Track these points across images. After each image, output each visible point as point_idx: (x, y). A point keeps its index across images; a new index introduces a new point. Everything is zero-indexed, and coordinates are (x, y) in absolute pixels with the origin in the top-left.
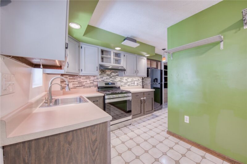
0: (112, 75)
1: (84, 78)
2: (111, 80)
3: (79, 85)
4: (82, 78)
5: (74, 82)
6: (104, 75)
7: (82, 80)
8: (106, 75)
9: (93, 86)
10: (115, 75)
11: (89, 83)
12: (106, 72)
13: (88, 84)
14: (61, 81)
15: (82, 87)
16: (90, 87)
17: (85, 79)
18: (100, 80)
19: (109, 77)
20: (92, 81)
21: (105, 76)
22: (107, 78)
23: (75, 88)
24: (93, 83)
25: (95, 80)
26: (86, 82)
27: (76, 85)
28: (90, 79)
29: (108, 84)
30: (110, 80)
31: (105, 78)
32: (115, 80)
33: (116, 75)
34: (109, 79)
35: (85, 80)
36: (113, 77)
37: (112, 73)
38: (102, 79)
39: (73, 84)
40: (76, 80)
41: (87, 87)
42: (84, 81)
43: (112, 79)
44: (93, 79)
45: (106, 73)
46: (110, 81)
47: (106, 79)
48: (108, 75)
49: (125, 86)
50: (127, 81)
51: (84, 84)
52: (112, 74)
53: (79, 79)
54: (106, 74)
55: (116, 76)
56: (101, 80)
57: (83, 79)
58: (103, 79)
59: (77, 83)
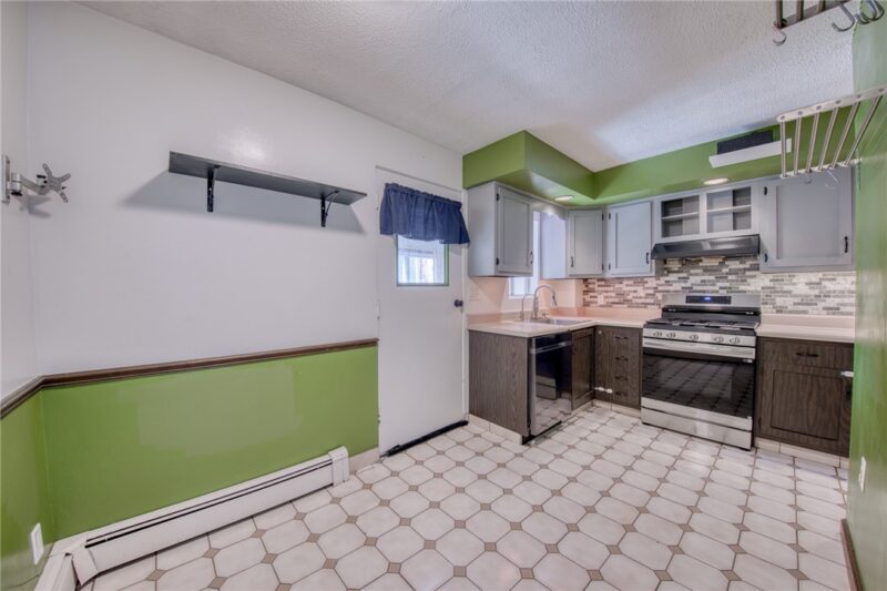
0: (725, 270)
1: (631, 282)
2: (721, 288)
3: (617, 300)
4: (625, 282)
5: (607, 292)
6: (692, 271)
7: (626, 289)
8: (700, 271)
9: (653, 304)
10: (742, 266)
11: (643, 294)
12: (701, 261)
13: (640, 298)
14: (584, 292)
15: (625, 306)
16: (646, 305)
17: (630, 285)
18: (677, 286)
19: (713, 278)
20: (651, 291)
21: (697, 274)
22: (702, 281)
23: (609, 305)
24: (654, 295)
25: (660, 288)
26: (635, 292)
27: (611, 300)
28: (646, 285)
29: (701, 299)
30: (716, 288)
31: (694, 280)
32: (742, 288)
33: (747, 266)
34: (714, 285)
35: (632, 289)
36: (730, 277)
37: (727, 263)
38: (684, 285)
39: (606, 297)
40: (611, 289)
41: (638, 306)
42: (630, 291)
43: (727, 285)
44: (654, 285)
45: (701, 264)
46: (717, 292)
47: (699, 282)
48: (707, 270)
49: (805, 312)
50: (817, 292)
51: (629, 297)
52: (727, 266)
53: (618, 286)
54: (699, 267)
55: (748, 273)
56: (679, 288)
57: (627, 285)
58: (688, 284)
59: (613, 294)
